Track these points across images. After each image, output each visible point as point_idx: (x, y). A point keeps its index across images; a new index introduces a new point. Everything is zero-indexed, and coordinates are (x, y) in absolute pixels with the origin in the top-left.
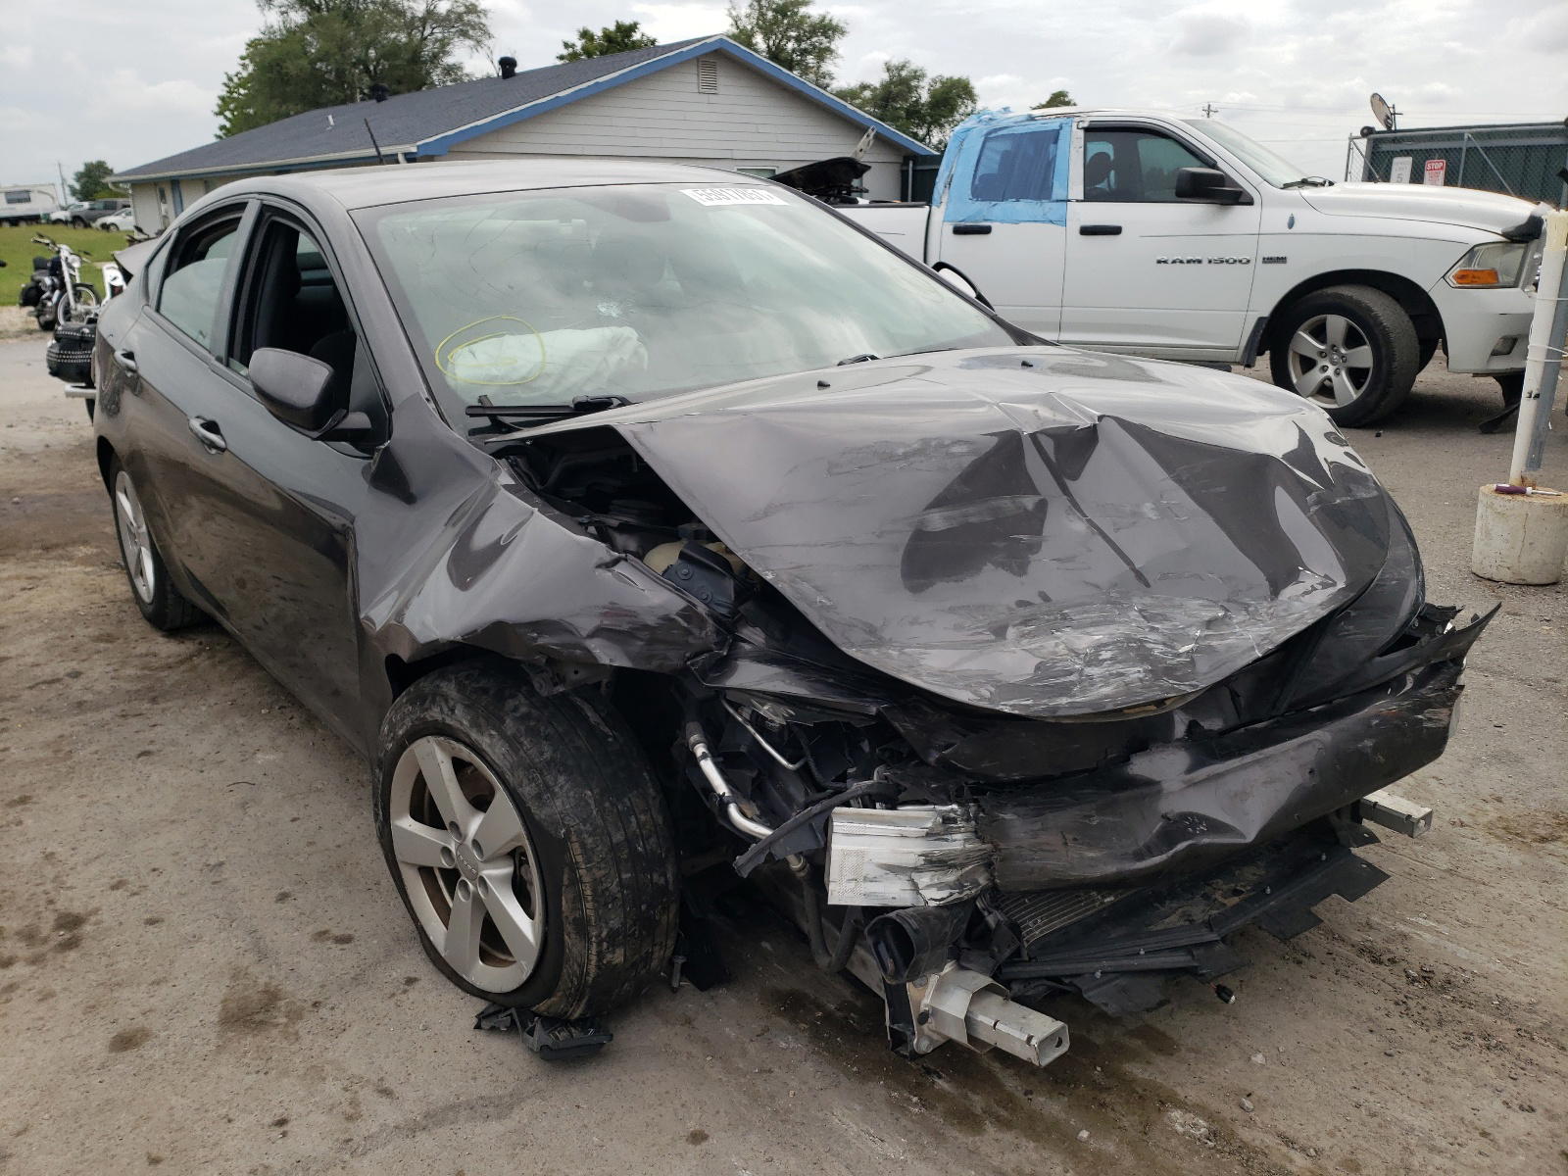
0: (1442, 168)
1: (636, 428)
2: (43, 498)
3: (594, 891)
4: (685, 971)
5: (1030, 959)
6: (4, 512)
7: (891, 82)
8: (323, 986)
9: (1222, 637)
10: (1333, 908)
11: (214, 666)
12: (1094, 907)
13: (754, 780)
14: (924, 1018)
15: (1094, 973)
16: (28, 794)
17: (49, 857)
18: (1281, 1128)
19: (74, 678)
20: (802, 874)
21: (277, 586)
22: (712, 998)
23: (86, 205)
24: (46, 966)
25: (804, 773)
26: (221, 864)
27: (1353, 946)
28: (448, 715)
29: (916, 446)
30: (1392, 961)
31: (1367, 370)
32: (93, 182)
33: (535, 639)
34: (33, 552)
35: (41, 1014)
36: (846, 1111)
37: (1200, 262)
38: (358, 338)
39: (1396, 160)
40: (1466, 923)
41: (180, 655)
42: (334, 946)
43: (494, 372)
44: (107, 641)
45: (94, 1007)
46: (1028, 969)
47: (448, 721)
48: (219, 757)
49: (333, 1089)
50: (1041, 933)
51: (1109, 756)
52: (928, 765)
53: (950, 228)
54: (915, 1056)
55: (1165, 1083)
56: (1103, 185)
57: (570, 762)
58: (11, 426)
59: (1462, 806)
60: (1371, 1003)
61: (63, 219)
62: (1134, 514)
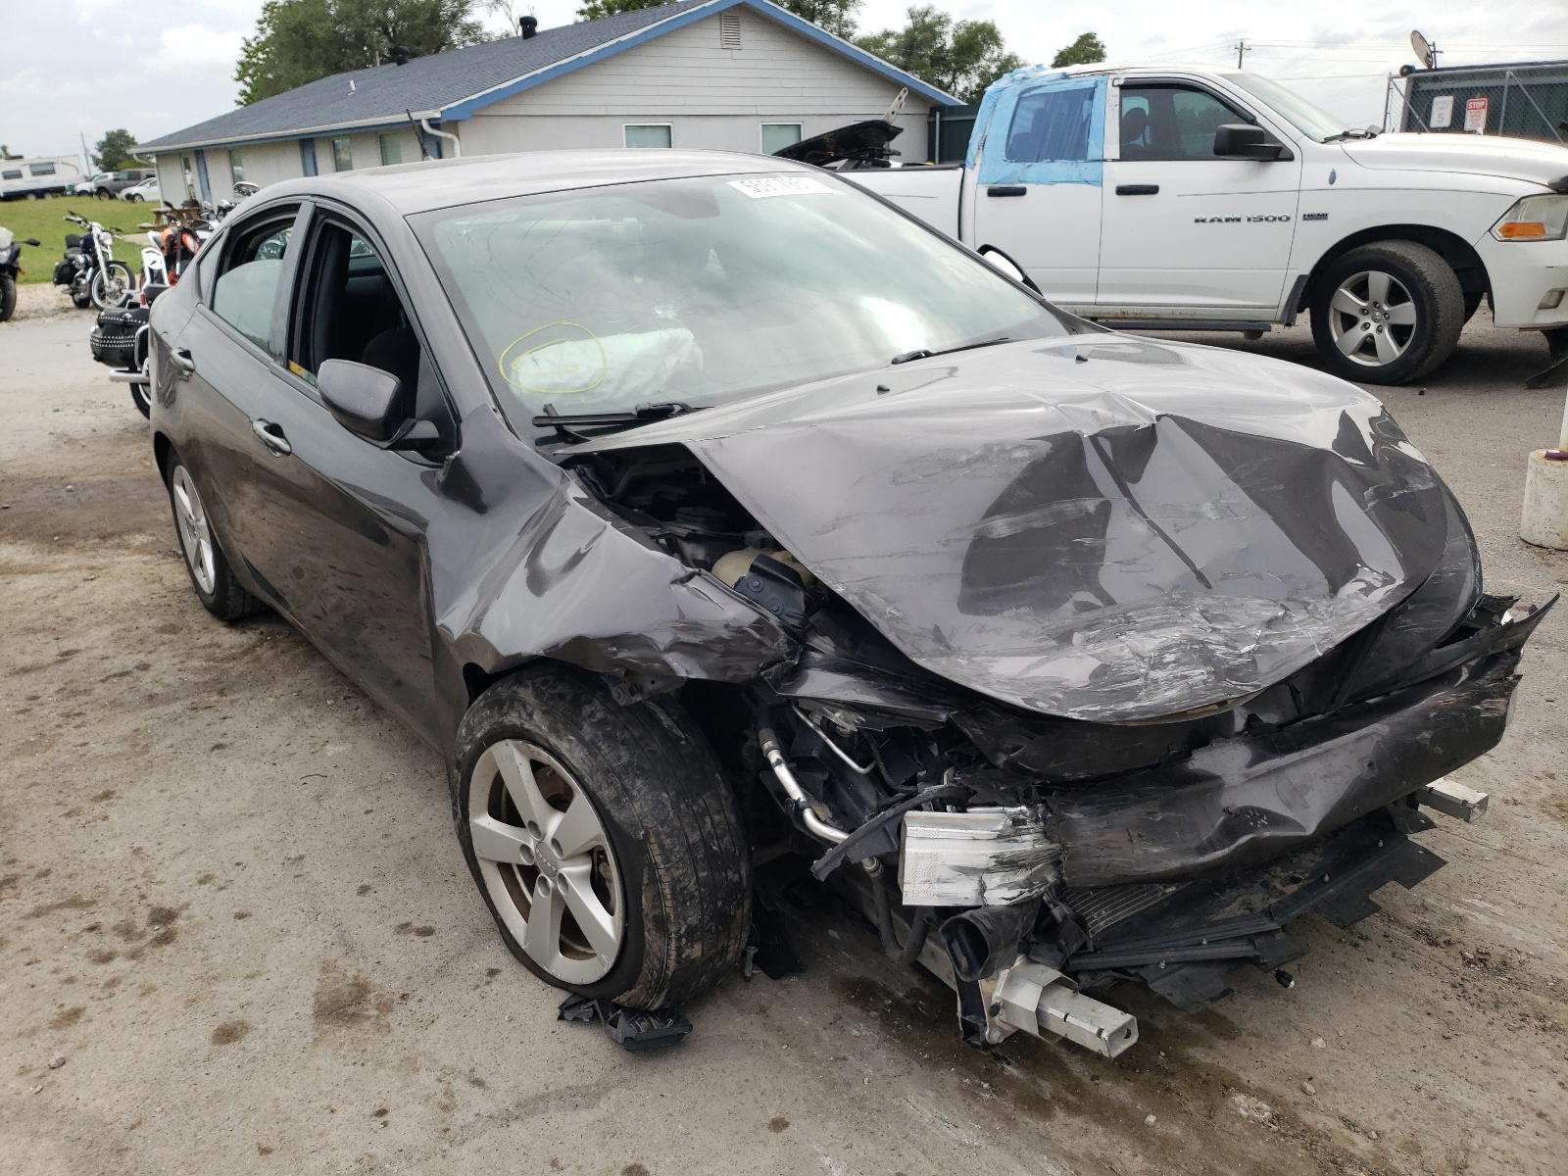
0: (1483, 107)
1: (706, 444)
2: (95, 486)
3: (673, 890)
4: (757, 961)
5: (1096, 951)
6: (59, 500)
7: (915, 28)
8: (409, 978)
9: (1282, 636)
10: (1391, 895)
11: (277, 656)
12: (1157, 898)
13: (825, 783)
14: (995, 1010)
15: (1158, 964)
16: (112, 790)
17: (137, 851)
18: (1343, 1111)
19: (143, 670)
20: (875, 875)
21: (334, 576)
22: (785, 987)
23: (110, 175)
24: (145, 960)
25: (875, 777)
26: (302, 857)
27: (1409, 928)
28: (526, 721)
29: (978, 452)
30: (1449, 943)
31: (1411, 327)
32: (116, 151)
33: (615, 653)
34: (91, 541)
35: (145, 1009)
36: (919, 1097)
37: (1238, 220)
38: (422, 346)
39: (1437, 100)
40: (1520, 904)
41: (243, 646)
42: (416, 938)
43: (557, 380)
44: (170, 632)
45: (194, 1001)
46: (1095, 960)
47: (527, 726)
48: (290, 750)
49: (426, 1080)
50: (1105, 924)
51: (1171, 753)
52: (996, 767)
53: (984, 191)
54: (987, 1046)
55: (1227, 1068)
56: (1139, 142)
57: (646, 767)
58: (57, 410)
59: (1515, 784)
60: (1428, 985)
61: (89, 190)
62: (1194, 514)
